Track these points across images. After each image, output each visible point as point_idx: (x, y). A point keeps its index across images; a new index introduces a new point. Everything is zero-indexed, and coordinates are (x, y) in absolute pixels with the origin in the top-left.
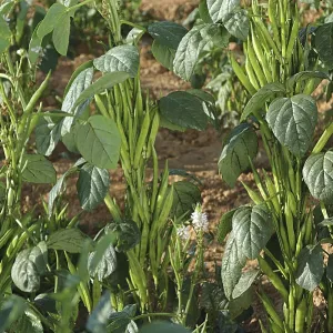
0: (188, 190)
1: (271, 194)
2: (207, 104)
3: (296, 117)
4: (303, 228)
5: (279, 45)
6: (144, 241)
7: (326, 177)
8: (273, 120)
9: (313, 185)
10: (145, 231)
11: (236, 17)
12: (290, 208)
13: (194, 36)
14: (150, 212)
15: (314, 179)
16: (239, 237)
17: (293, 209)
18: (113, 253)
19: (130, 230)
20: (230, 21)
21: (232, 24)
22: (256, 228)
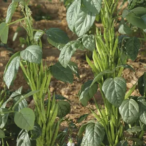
0: (64, 104)
1: (104, 116)
2: (74, 67)
3: (116, 89)
4: (119, 131)
5: (109, 49)
6: (44, 132)
7: (130, 112)
8: (106, 90)
9: (124, 115)
10: (44, 127)
11: (89, 39)
12: (112, 123)
13: (68, 48)
14: (46, 118)
15: (124, 112)
16: (89, 139)
17: (114, 123)
18: (29, 141)
19: (37, 129)
20: (86, 42)
21: (87, 43)
22: (97, 135)
